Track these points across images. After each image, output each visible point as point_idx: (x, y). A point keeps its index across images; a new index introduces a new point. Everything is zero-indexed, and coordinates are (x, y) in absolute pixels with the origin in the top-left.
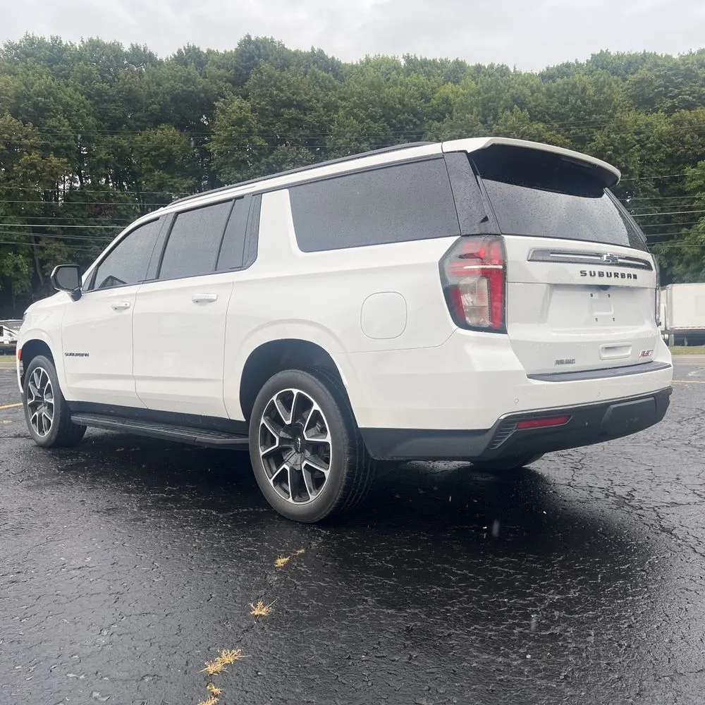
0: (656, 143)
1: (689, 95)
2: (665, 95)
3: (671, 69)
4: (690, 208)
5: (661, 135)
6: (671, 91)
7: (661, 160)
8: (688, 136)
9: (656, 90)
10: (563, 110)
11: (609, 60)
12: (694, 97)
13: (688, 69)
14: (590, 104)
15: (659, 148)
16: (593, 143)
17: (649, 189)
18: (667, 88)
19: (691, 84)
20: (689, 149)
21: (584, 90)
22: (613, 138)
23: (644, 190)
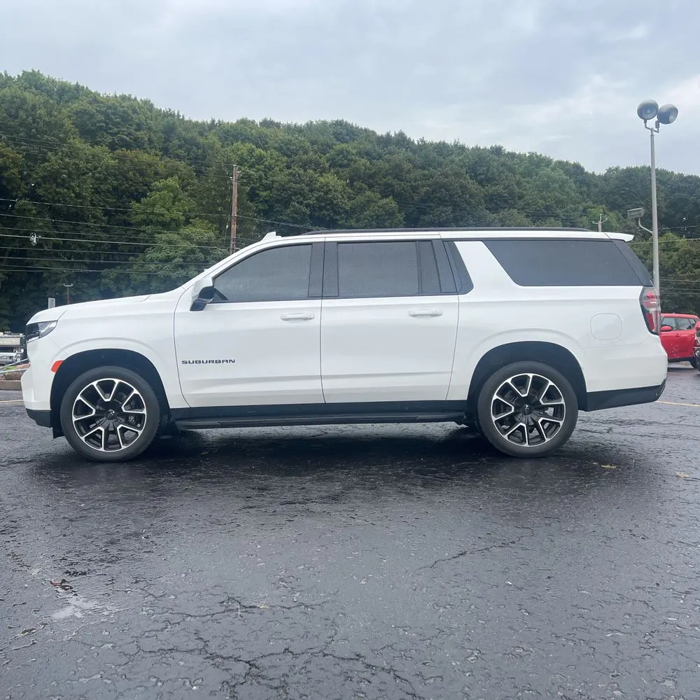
0: (104, 174)
1: (127, 136)
2: (105, 131)
3: (109, 108)
4: (135, 240)
5: (107, 168)
6: (110, 129)
7: (108, 191)
8: (131, 173)
9: (98, 125)
10: (13, 123)
11: (43, 82)
12: (131, 139)
13: (125, 112)
14: (41, 124)
15: (106, 179)
16: (47, 164)
17: (99, 216)
18: (107, 124)
19: (127, 126)
20: (132, 185)
21: (34, 107)
22: (67, 162)
23: (94, 217)
